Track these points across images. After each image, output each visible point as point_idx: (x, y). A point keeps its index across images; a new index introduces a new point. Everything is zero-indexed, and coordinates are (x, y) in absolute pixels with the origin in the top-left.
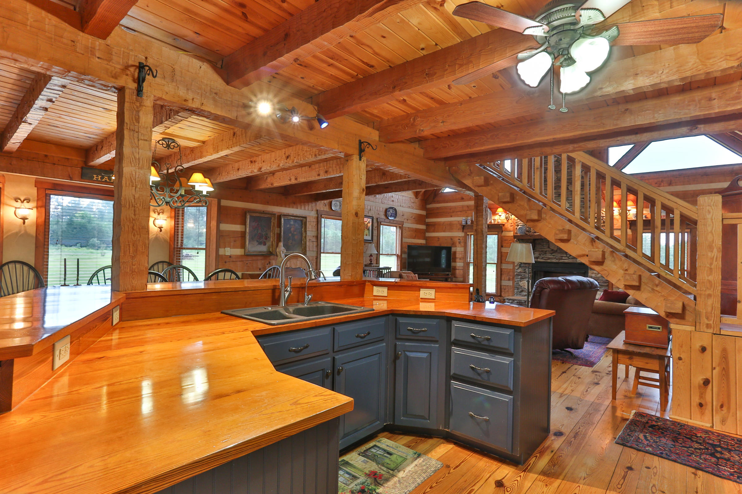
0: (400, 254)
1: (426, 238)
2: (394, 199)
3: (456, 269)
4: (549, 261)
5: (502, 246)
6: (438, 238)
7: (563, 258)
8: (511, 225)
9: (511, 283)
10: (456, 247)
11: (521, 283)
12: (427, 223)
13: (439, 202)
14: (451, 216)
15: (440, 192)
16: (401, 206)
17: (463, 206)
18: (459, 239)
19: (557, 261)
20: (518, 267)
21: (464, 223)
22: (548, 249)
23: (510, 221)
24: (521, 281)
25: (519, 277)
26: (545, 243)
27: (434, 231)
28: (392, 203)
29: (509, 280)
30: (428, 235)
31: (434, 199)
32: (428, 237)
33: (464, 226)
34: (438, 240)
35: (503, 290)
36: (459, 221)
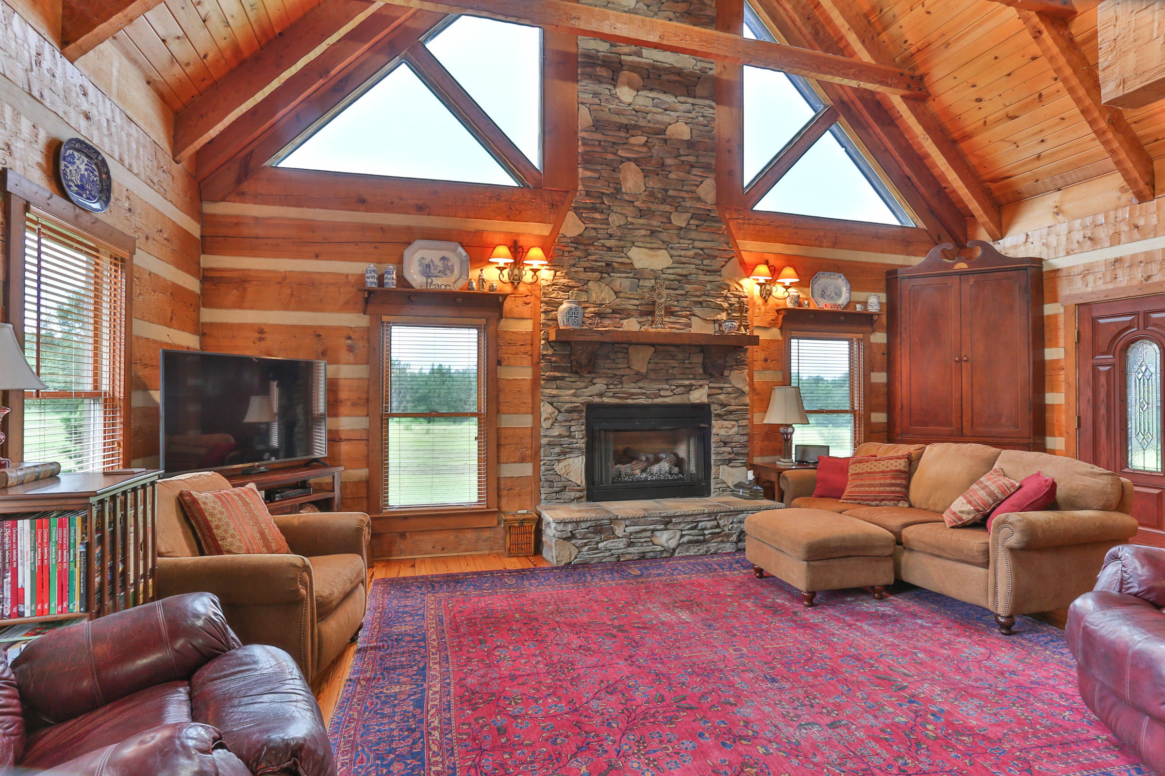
0: (120, 393)
1: (203, 331)
2: (94, 113)
3: (341, 440)
4: (630, 401)
5: (499, 363)
6: (261, 330)
7: (662, 393)
8: (527, 300)
9: (526, 469)
10: (337, 362)
11: (561, 465)
12: (205, 269)
13: (259, 199)
14: (317, 256)
15: (268, 163)
16: (121, 161)
17: (363, 228)
18: (349, 338)
19: (650, 401)
20: (550, 422)
21: (371, 282)
22: (627, 372)
23: (522, 288)
24: (559, 461)
25: (557, 450)
26: (620, 355)
27: (239, 305)
28: (83, 123)
29: (523, 460)
30: (209, 315)
31: (239, 181)
32: (212, 324)
33: (370, 292)
34: (261, 339)
35: (504, 493)
36: (347, 275)
